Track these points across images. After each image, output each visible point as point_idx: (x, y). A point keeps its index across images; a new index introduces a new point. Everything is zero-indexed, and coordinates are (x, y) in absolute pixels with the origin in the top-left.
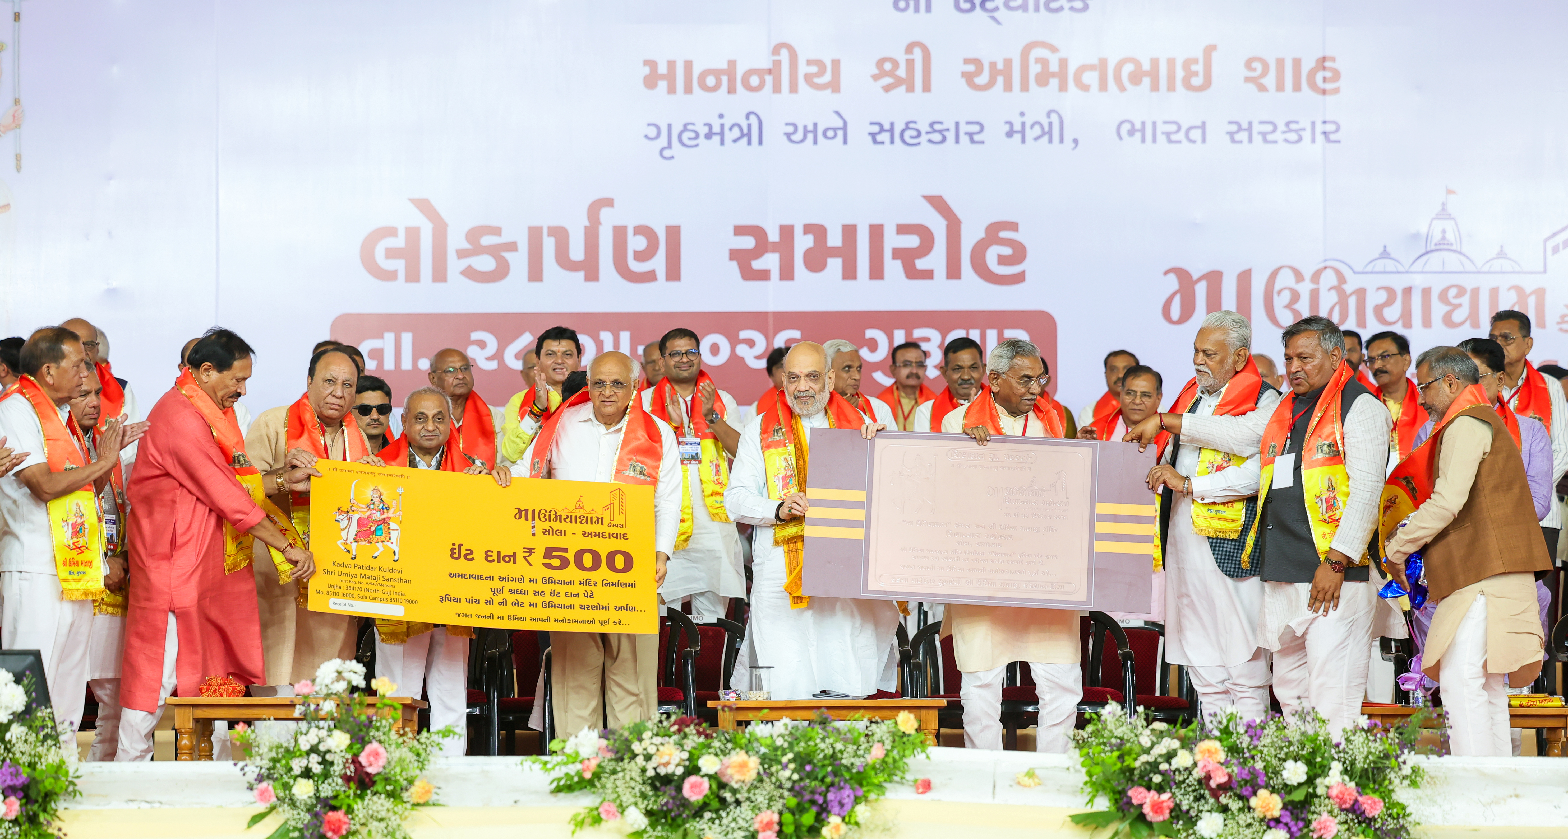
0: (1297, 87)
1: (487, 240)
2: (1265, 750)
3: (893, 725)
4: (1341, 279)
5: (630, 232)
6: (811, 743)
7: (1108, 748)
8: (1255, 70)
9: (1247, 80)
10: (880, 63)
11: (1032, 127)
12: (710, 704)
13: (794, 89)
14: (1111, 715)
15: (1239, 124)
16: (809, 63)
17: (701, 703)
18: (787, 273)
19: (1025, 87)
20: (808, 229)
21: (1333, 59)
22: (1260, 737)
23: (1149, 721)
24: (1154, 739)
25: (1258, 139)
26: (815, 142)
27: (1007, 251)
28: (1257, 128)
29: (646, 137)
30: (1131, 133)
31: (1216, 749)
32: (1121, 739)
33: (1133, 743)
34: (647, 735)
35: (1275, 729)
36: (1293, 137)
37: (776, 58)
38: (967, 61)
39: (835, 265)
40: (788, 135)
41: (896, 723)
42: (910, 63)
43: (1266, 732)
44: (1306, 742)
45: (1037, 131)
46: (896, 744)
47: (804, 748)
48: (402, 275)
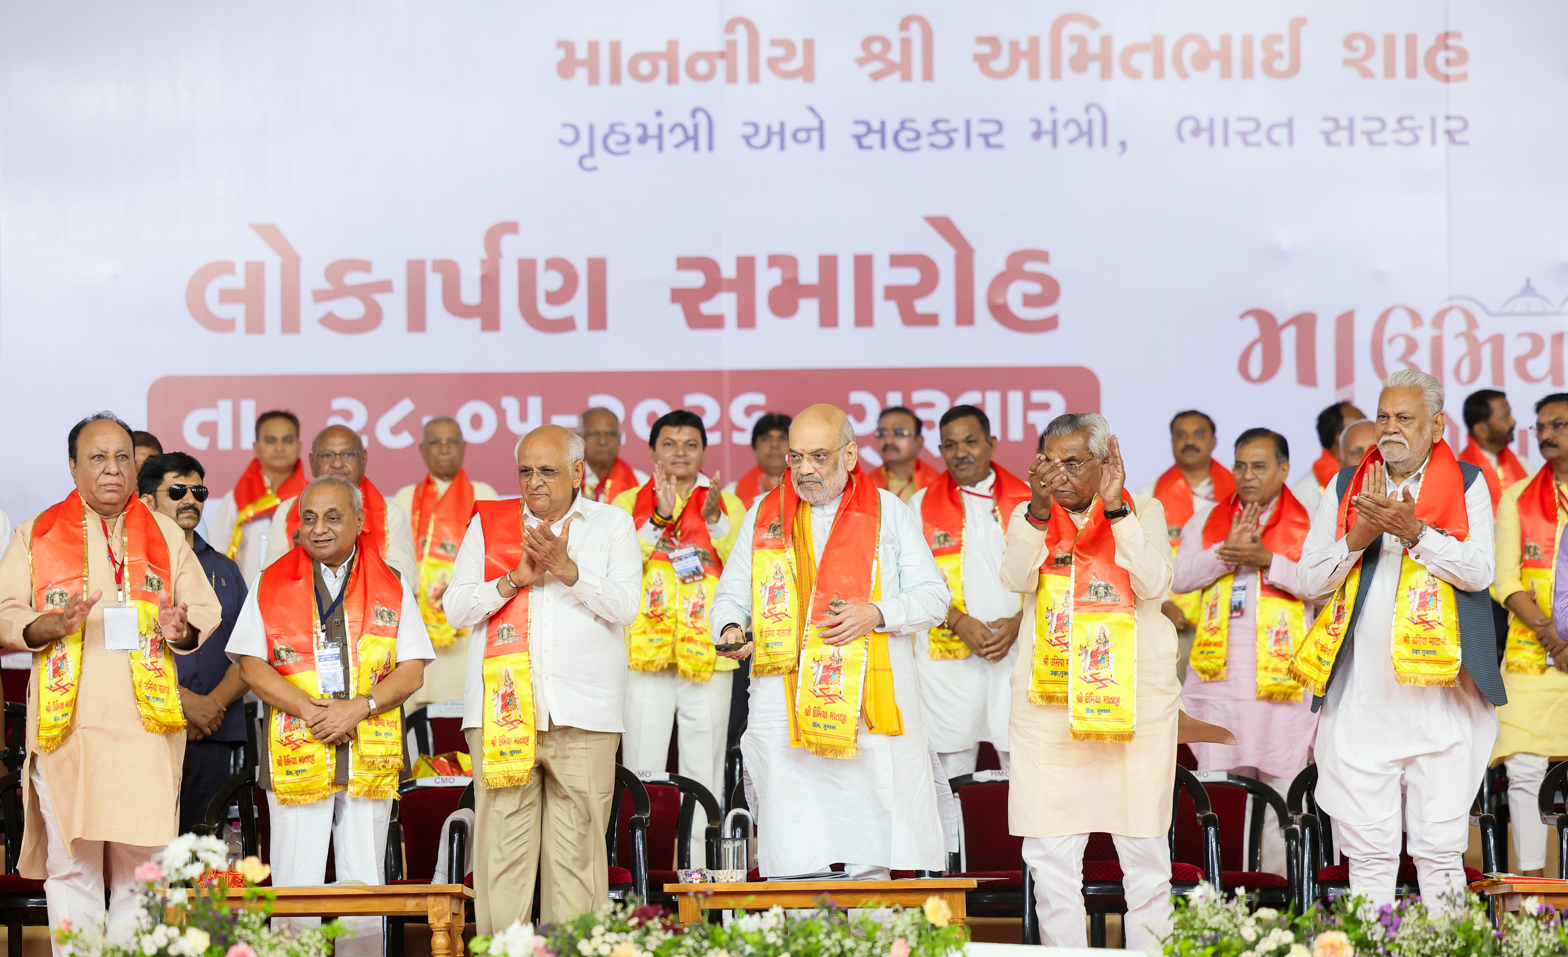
0: (1412, 72)
1: (353, 278)
2: (1405, 944)
3: (919, 915)
4: (1472, 322)
5: (541, 266)
6: (813, 940)
7: (1199, 943)
8: (1356, 50)
9: (1347, 62)
10: (867, 43)
11: (1066, 125)
12: (668, 888)
13: (754, 77)
14: (1204, 900)
15: (1336, 121)
16: (774, 43)
17: (655, 887)
18: (746, 319)
19: (1056, 74)
20: (774, 261)
21: (1458, 35)
22: (1398, 927)
23: (1252, 908)
24: (1260, 931)
25: (1361, 140)
26: (782, 146)
27: (1035, 288)
28: (1360, 126)
29: (562, 142)
30: (1196, 132)
31: (1341, 943)
32: (1216, 930)
33: (1232, 935)
34: (597, 930)
35: (1417, 916)
36: (1407, 137)
37: (731, 37)
38: (980, 40)
39: (809, 308)
40: (747, 139)
41: (922, 912)
42: (906, 44)
43: (1405, 920)
44: (1458, 934)
45: (1073, 131)
46: (923, 939)
47: (804, 946)
48: (241, 324)
